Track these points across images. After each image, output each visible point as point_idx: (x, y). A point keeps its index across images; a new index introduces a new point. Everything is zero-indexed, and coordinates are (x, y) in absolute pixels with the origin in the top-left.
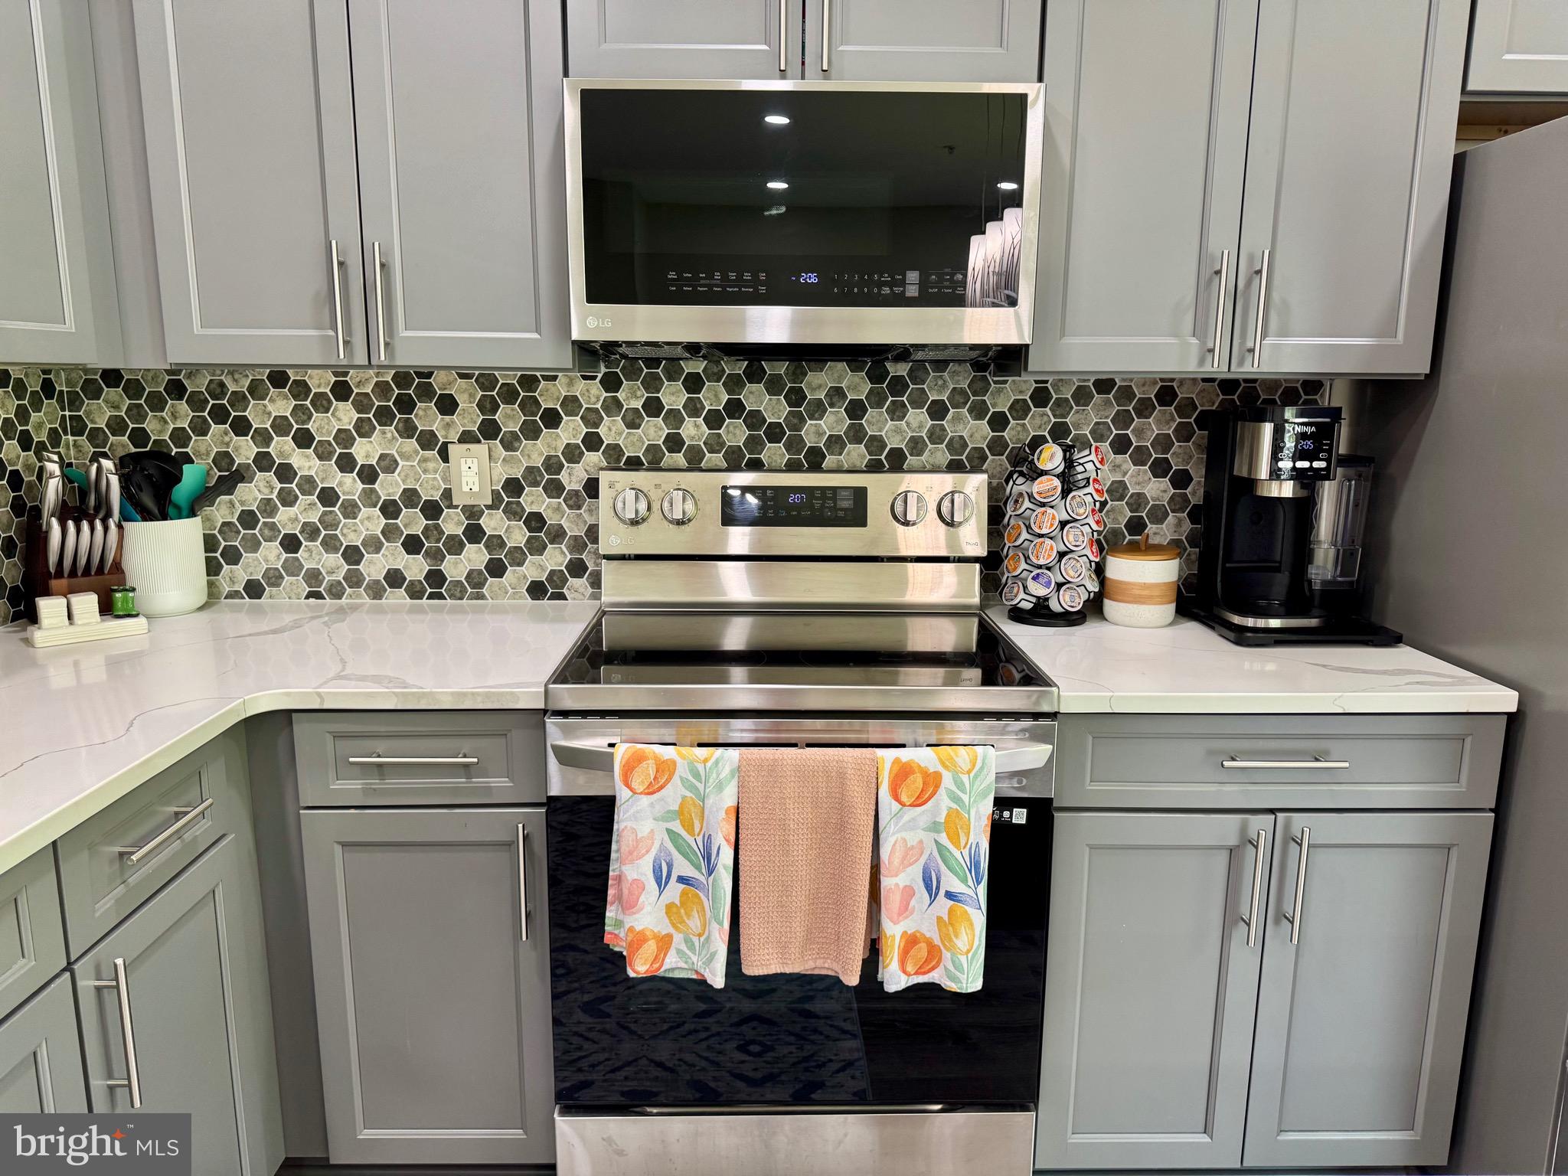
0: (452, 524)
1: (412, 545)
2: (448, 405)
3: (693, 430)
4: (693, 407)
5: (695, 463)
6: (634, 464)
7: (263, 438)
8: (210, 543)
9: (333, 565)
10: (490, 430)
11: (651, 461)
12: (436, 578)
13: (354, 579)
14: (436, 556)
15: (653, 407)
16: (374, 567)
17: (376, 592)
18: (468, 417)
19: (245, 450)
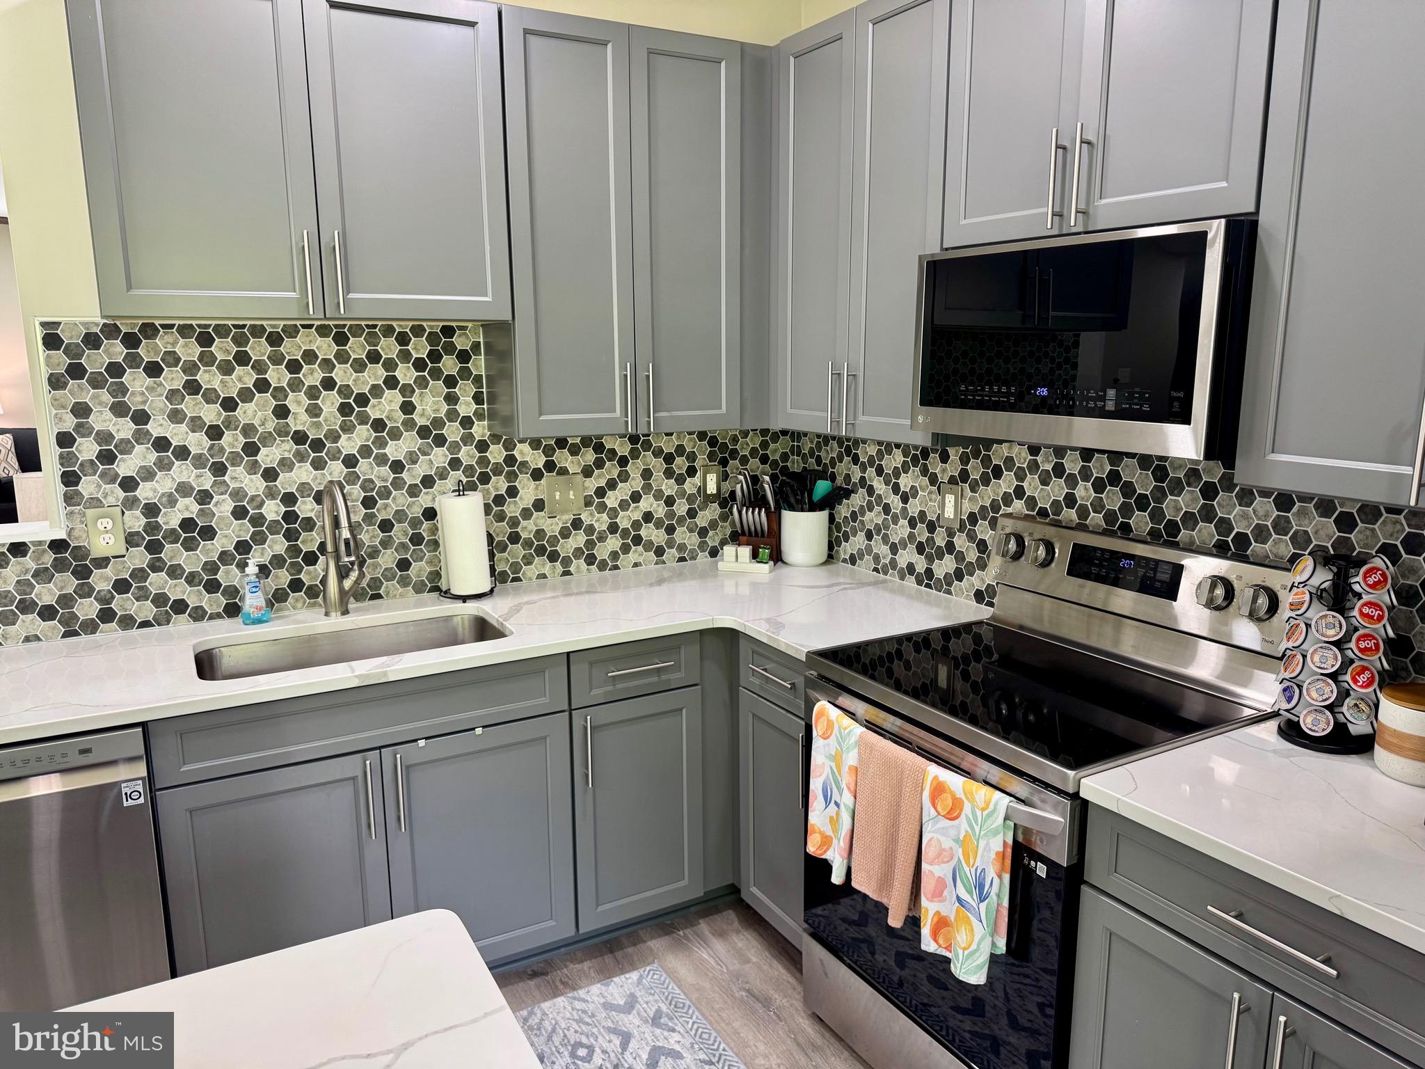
0: (940, 539)
2: (945, 457)
3: (1084, 492)
4: (1085, 473)
7: (864, 467)
9: (885, 553)
10: (964, 476)
12: (929, 573)
13: (893, 565)
14: (931, 559)
15: (1059, 470)
16: (903, 559)
17: (902, 575)
18: (954, 466)
19: (856, 474)
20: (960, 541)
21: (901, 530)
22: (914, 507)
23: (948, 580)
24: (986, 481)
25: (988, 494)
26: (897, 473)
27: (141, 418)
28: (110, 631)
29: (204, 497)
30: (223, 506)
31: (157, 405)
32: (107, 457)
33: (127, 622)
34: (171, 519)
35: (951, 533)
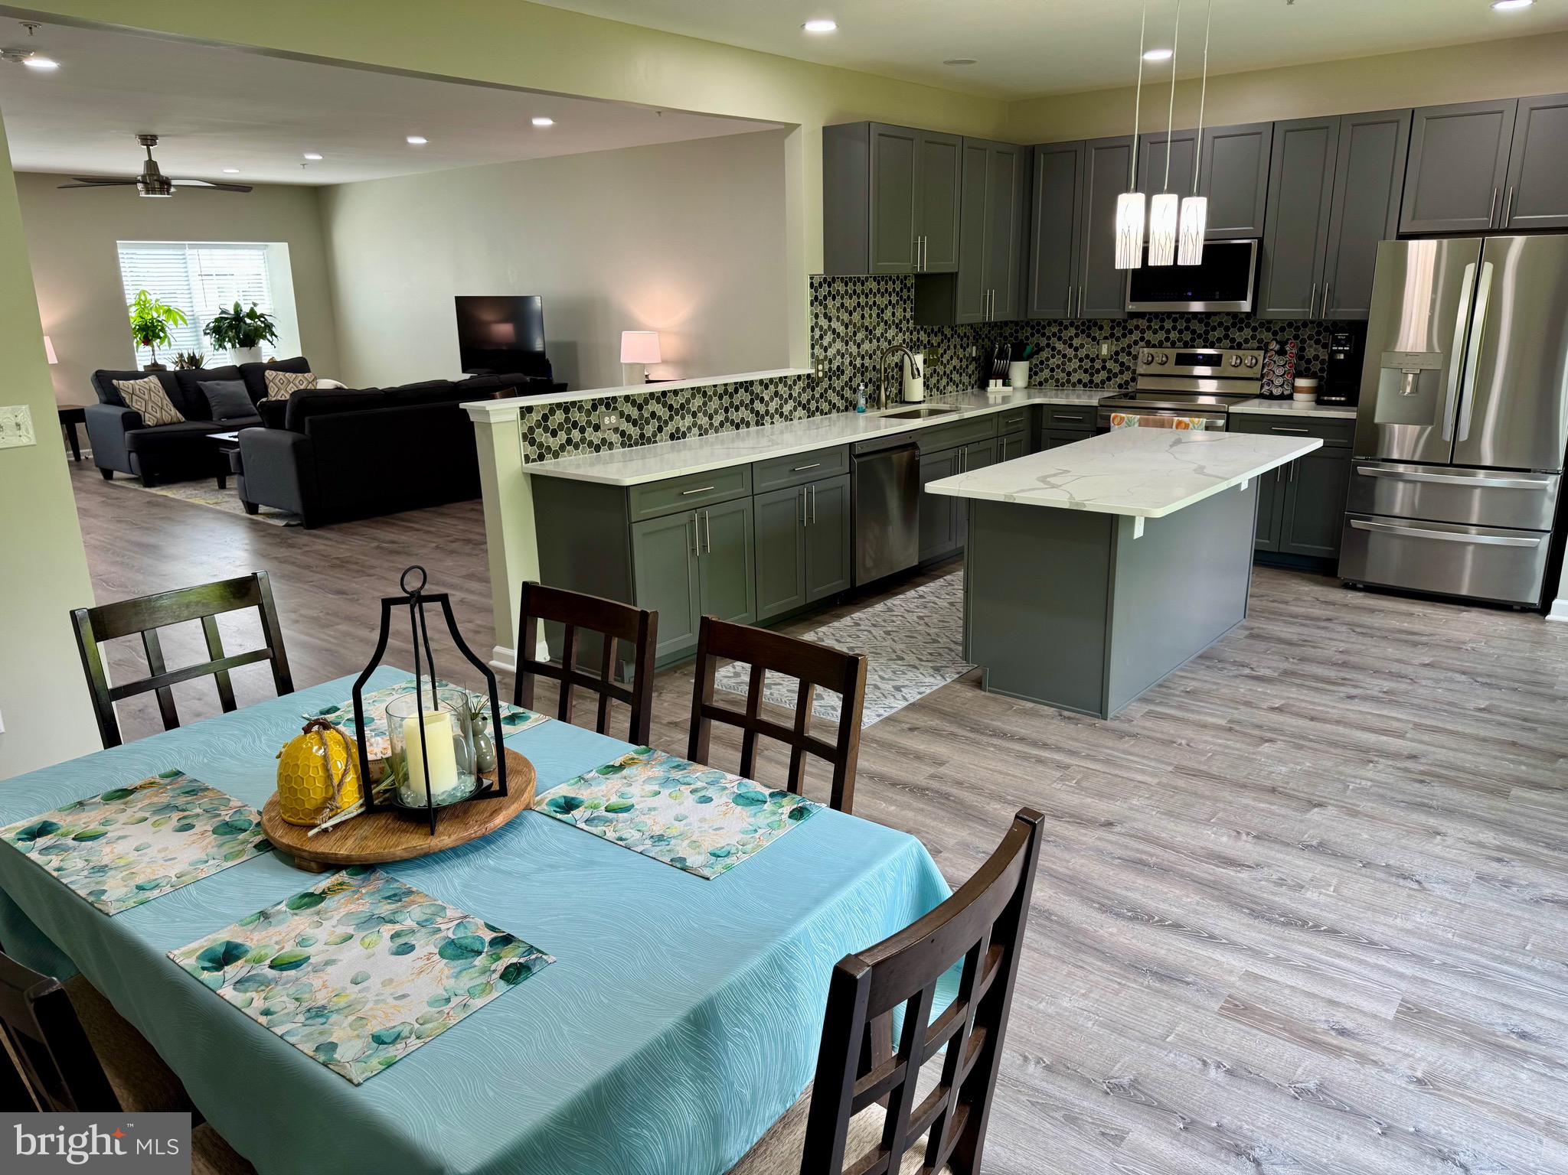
0: (1098, 365)
1: (1086, 371)
2: (1101, 328)
3: (1174, 335)
4: (1174, 328)
5: (1173, 345)
6: (1154, 346)
7: (1049, 338)
8: (1031, 369)
9: (1062, 376)
10: (1112, 335)
11: (1161, 345)
12: (1091, 382)
13: (1068, 381)
14: (1092, 375)
15: (1162, 328)
16: (1074, 378)
17: (1074, 385)
18: (1106, 332)
19: (1044, 342)
20: (1110, 365)
21: (1075, 364)
22: (1082, 353)
23: (1103, 382)
24: (1124, 336)
25: (1125, 342)
26: (1071, 338)
27: (830, 320)
28: (818, 417)
29: (843, 356)
30: (847, 361)
31: (833, 313)
32: (821, 337)
33: (822, 413)
34: (834, 367)
35: (1104, 361)
